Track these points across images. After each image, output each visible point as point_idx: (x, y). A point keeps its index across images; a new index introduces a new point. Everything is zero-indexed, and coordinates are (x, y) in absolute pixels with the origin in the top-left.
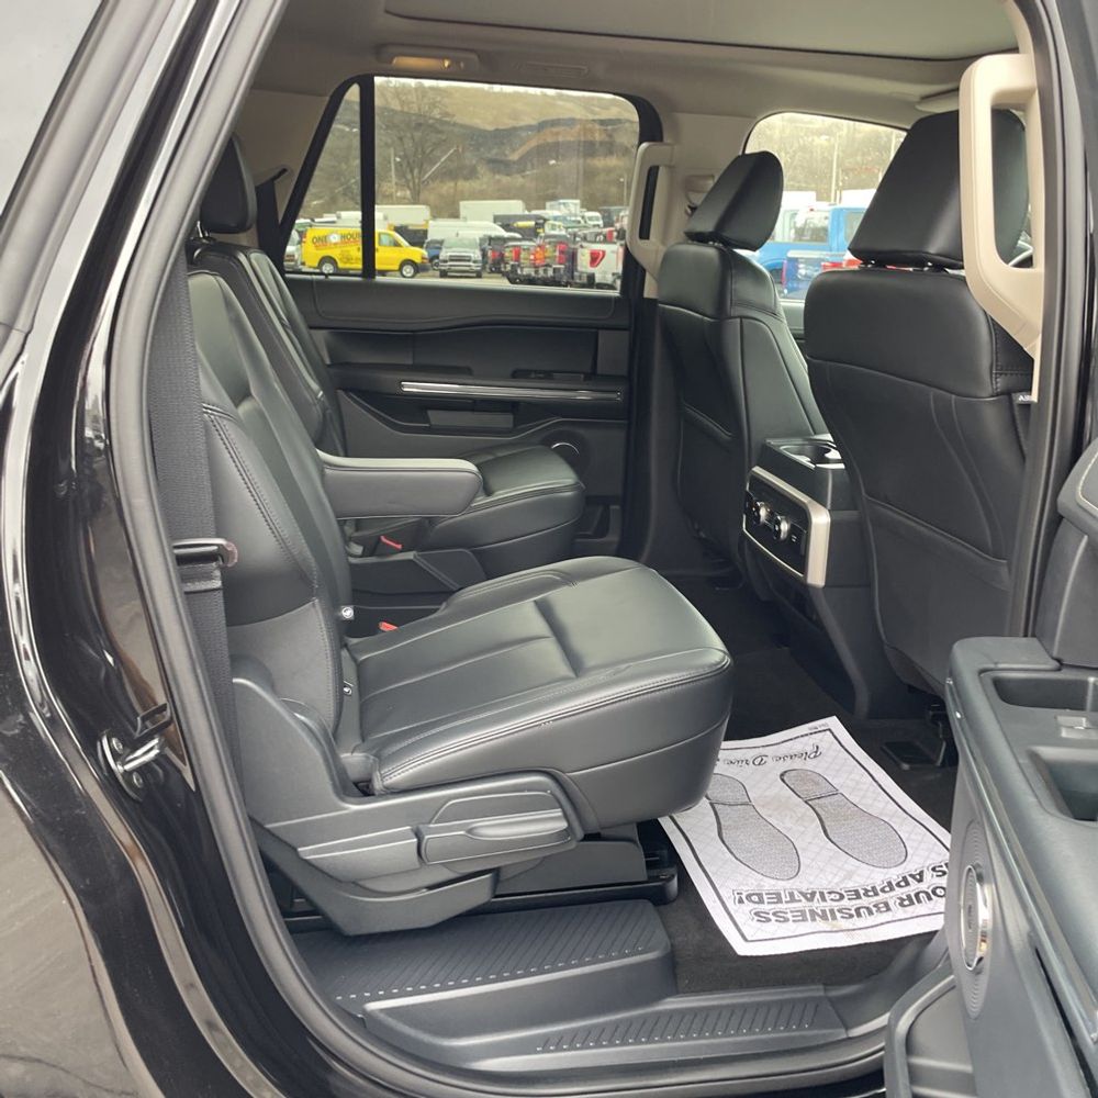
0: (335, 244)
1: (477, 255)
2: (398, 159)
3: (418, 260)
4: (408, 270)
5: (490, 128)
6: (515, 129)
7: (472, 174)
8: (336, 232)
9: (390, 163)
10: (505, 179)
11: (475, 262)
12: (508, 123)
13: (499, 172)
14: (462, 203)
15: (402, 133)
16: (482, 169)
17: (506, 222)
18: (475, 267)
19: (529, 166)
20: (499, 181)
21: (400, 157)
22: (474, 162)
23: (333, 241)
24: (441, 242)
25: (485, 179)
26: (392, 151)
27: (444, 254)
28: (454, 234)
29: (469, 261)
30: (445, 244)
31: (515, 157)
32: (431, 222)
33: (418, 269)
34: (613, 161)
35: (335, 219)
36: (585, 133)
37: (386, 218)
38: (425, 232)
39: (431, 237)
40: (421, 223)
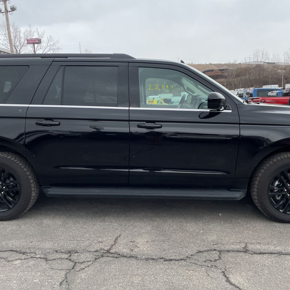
2: (166, 83)
32: (172, 98)
34: (222, 80)
36: (216, 73)
37: (160, 97)
38: (171, 100)
39: (172, 101)
40: (170, 98)
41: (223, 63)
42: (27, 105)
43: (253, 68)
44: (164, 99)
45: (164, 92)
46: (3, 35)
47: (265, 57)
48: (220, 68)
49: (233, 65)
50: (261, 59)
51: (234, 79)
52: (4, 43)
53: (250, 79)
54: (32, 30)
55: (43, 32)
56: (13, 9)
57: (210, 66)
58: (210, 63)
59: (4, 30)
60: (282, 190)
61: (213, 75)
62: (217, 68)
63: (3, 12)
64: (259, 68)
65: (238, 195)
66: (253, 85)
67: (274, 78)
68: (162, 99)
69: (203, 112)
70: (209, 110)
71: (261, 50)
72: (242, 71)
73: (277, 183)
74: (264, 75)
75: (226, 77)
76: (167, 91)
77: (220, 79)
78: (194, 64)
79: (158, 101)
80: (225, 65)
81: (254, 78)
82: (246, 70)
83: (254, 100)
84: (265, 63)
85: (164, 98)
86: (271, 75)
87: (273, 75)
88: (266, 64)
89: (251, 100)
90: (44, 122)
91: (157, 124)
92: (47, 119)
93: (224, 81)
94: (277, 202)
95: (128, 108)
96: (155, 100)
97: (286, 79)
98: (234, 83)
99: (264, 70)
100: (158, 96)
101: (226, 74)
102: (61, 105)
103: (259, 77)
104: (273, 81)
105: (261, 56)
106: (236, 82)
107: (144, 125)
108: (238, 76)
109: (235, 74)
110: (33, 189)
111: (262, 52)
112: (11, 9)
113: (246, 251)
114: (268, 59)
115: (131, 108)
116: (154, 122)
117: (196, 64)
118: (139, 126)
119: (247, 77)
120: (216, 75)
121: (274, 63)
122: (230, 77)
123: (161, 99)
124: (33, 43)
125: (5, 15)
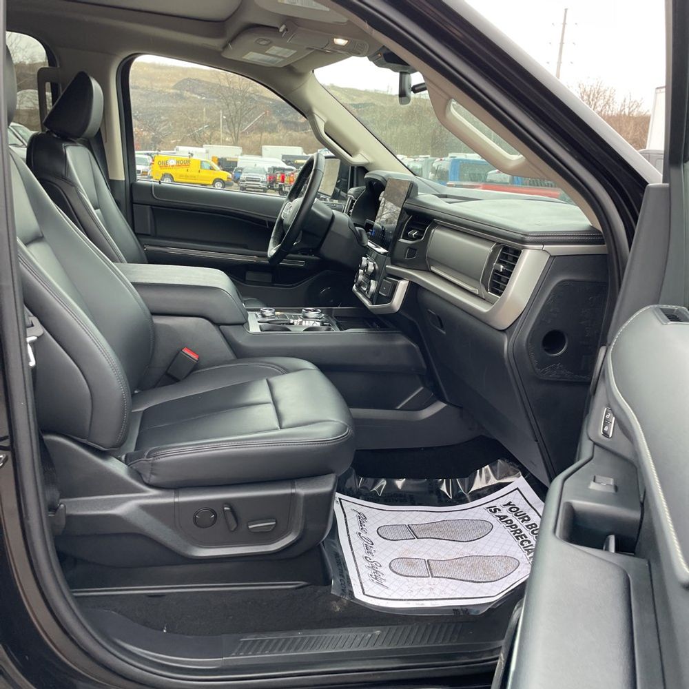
0: (173, 166)
1: (264, 178)
2: (224, 117)
3: (225, 179)
4: (219, 185)
7: (273, 129)
8: (174, 159)
9: (219, 119)
10: (295, 134)
11: (262, 182)
13: (291, 129)
14: (264, 147)
15: (229, 101)
16: (280, 127)
17: (288, 160)
18: (262, 185)
20: (290, 135)
21: (225, 115)
22: (276, 122)
23: (171, 164)
24: (242, 169)
25: (281, 133)
26: (221, 112)
27: (243, 177)
28: (253, 165)
29: (259, 181)
30: (244, 170)
32: (240, 157)
33: (225, 184)
35: (175, 151)
37: (207, 152)
38: (236, 163)
39: (238, 166)
40: (234, 157)
44: (219, 159)
45: (218, 141)
68: (213, 157)
76: (227, 139)
79: (202, 162)
80: (366, 92)
85: (220, 157)
96: (194, 157)
100: (203, 150)
123: (211, 159)
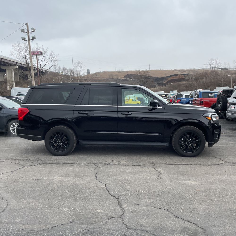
5: (160, 77)
6: (165, 77)
7: (155, 87)
12: (164, 76)
16: (157, 86)
19: (167, 84)
22: (156, 84)
25: (158, 88)
31: (164, 83)
34: (184, 82)
36: (180, 77)
41: (186, 69)
42: (74, 105)
43: (209, 73)
46: (17, 51)
47: (218, 64)
48: (183, 73)
49: (193, 71)
50: (215, 66)
51: (193, 82)
52: (17, 57)
53: (207, 82)
54: (38, 47)
55: (47, 48)
56: (34, 38)
57: (175, 71)
58: (174, 69)
59: (18, 47)
60: (185, 142)
61: (177, 78)
62: (181, 73)
63: (26, 40)
64: (214, 73)
65: (165, 144)
66: (210, 86)
67: (226, 81)
69: (150, 108)
70: (152, 107)
71: (215, 60)
72: (200, 75)
73: (183, 139)
74: (218, 79)
75: (187, 80)
77: (182, 82)
78: (162, 70)
79: (133, 99)
80: (187, 70)
81: (209, 81)
82: (203, 75)
83: (197, 100)
84: (219, 69)
86: (223, 79)
87: (225, 79)
88: (221, 69)
89: (195, 100)
90: (82, 112)
91: (130, 113)
92: (82, 111)
93: (185, 83)
94: (183, 147)
95: (117, 106)
96: (131, 98)
97: (234, 82)
98: (194, 85)
99: (218, 75)
101: (187, 78)
102: (89, 105)
103: (214, 80)
104: (225, 84)
105: (215, 64)
106: (195, 84)
107: (124, 113)
108: (196, 79)
109: (194, 78)
110: (75, 142)
111: (216, 61)
112: (32, 38)
113: (165, 164)
114: (221, 66)
115: (118, 106)
116: (128, 112)
117: (164, 70)
118: (122, 114)
119: (204, 80)
120: (180, 78)
121: (227, 69)
122: (190, 80)
124: (36, 54)
125: (28, 42)
